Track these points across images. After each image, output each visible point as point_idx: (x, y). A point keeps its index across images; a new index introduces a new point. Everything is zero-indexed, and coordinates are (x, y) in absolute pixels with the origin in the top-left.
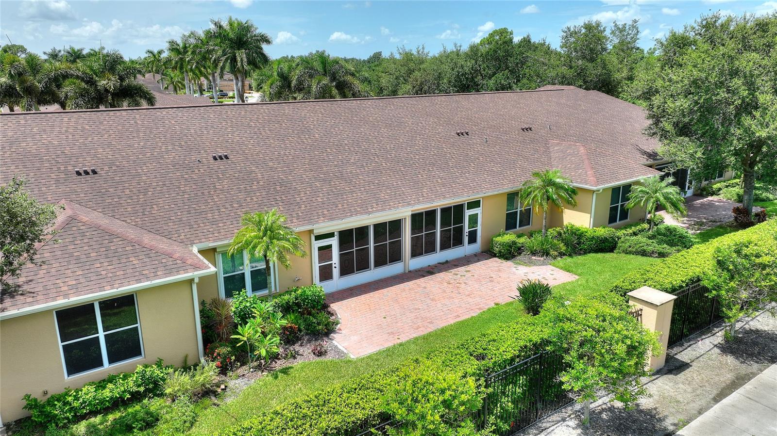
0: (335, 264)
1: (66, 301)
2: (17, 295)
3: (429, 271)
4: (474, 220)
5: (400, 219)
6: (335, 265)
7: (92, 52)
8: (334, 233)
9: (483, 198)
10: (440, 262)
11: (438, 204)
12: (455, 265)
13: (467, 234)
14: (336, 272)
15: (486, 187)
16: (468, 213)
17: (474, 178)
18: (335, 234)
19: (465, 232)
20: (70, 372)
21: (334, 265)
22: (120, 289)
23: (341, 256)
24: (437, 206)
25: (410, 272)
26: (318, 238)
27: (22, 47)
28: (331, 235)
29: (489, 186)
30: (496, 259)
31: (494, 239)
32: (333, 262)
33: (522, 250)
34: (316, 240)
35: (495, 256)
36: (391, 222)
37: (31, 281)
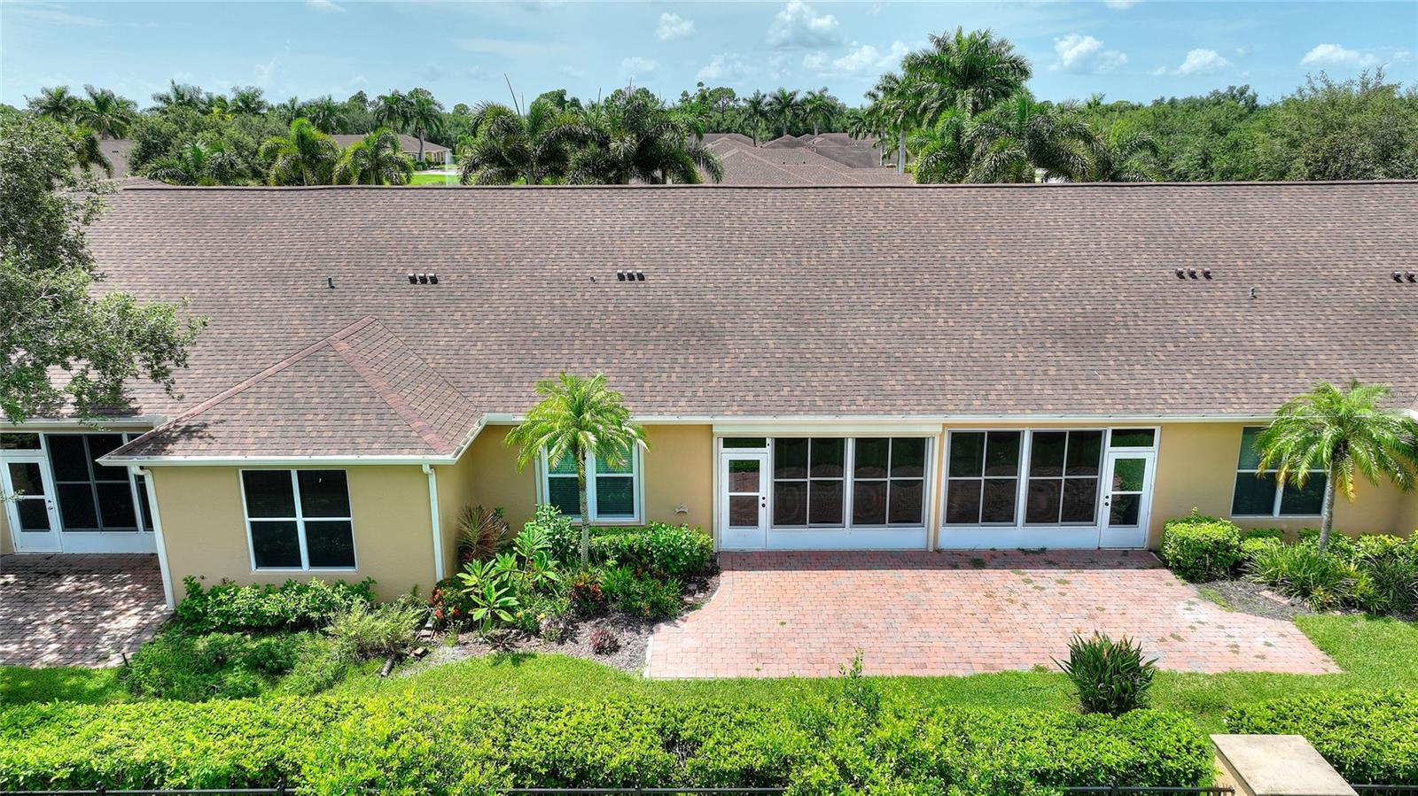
0: (764, 498)
1: (242, 458)
2: (196, 437)
3: (977, 560)
4: (1129, 473)
5: (924, 438)
6: (764, 501)
7: (810, 97)
8: (765, 439)
9: (1163, 425)
10: (1024, 548)
11: (1028, 420)
12: (1050, 562)
13: (1109, 501)
14: (765, 514)
15: (1171, 401)
16: (1111, 455)
17: (1152, 377)
18: (768, 441)
19: (1102, 496)
20: (260, 564)
21: (761, 501)
22: (313, 458)
23: (778, 487)
24: (1024, 425)
25: (939, 551)
26: (730, 442)
27: (730, 91)
28: (759, 442)
29: (1181, 401)
30: (1167, 574)
31: (1171, 528)
32: (761, 494)
33: (1245, 567)
34: (725, 446)
35: (1165, 565)
36: (898, 441)
37: (222, 421)
